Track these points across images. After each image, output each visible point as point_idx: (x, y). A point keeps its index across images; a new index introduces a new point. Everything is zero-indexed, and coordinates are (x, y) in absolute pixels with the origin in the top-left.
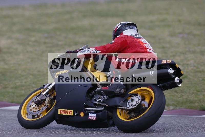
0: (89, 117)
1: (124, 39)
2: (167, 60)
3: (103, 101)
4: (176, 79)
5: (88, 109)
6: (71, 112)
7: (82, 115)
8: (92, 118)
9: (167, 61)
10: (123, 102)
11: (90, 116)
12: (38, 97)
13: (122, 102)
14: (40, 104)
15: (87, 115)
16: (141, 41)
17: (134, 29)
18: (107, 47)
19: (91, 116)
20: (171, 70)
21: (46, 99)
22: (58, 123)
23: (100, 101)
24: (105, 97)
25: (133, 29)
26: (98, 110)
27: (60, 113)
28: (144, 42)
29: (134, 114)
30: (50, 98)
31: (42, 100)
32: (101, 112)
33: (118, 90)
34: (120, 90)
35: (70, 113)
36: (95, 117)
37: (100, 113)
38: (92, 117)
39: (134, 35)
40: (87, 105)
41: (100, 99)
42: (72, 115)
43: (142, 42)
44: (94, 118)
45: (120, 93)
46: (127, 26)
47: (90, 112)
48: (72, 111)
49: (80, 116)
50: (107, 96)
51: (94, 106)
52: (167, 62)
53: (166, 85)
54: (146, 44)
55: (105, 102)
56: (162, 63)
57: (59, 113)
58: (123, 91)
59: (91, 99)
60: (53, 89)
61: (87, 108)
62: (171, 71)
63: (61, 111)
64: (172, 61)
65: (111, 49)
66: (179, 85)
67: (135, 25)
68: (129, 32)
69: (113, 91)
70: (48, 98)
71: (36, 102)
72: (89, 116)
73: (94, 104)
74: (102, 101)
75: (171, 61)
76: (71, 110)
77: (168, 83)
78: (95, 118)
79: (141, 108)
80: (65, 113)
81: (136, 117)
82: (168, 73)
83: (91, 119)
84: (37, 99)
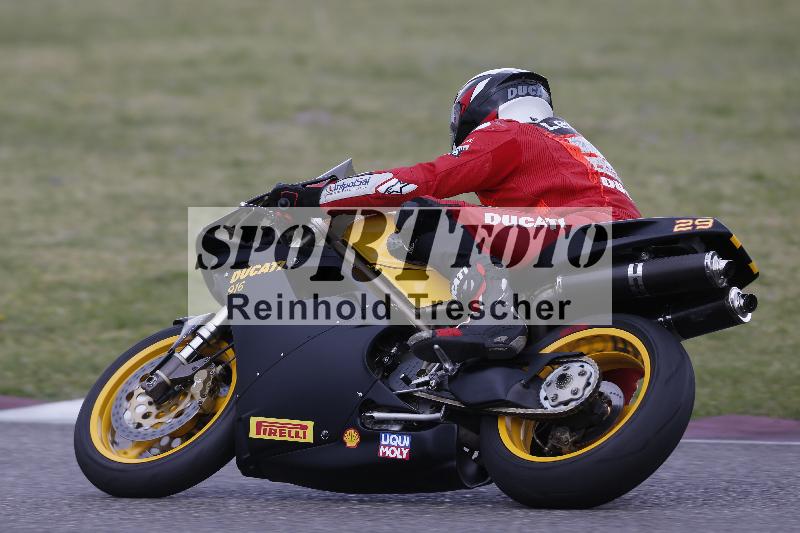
0: (382, 449)
1: (508, 137)
2: (694, 220)
3: (437, 384)
4: (734, 292)
5: (376, 415)
6: (305, 428)
7: (351, 439)
8: (393, 452)
9: (696, 223)
10: (524, 386)
11: (385, 446)
12: (159, 368)
13: (518, 387)
14: (167, 399)
15: (371, 438)
16: (573, 144)
17: (540, 96)
18: (442, 168)
19: (390, 446)
20: (716, 257)
21: (193, 375)
22: (246, 473)
23: (426, 383)
24: (447, 366)
25: (535, 96)
26: (419, 422)
27: (258, 433)
28: (583, 149)
29: (567, 435)
30: (209, 372)
31: (174, 382)
32: (434, 426)
33: (503, 338)
34: (511, 339)
35: (301, 433)
36: (405, 448)
37: (427, 434)
38: (394, 446)
39: (544, 121)
40: (373, 402)
41: (425, 376)
42: (310, 439)
43: (577, 150)
44: (401, 453)
45: (511, 350)
46: (512, 86)
47: (384, 427)
48: (310, 424)
49: (345, 443)
50: (454, 363)
51: (402, 403)
52: (694, 226)
53: (693, 317)
54: (591, 155)
55: (447, 388)
56: (676, 229)
57: (253, 434)
58: (519, 342)
59: (387, 377)
60: (218, 337)
61: (373, 411)
62: (716, 263)
63: (259, 425)
64: (716, 223)
65: (459, 177)
66: (745, 316)
67: (544, 83)
68: (521, 110)
69: (483, 345)
70: (203, 374)
71: (152, 391)
72: (383, 442)
73: (400, 395)
74: (433, 383)
75: (710, 224)
76: (304, 423)
77: (702, 308)
78: (405, 452)
79: (595, 412)
80: (278, 434)
81: (577, 445)
82: (703, 269)
83: (388, 458)
84: (157, 375)
